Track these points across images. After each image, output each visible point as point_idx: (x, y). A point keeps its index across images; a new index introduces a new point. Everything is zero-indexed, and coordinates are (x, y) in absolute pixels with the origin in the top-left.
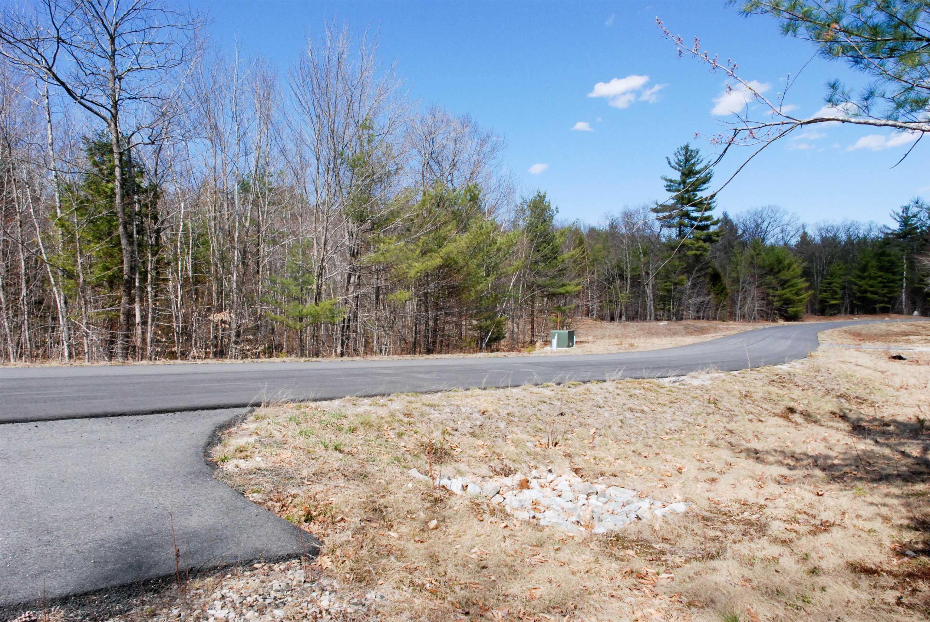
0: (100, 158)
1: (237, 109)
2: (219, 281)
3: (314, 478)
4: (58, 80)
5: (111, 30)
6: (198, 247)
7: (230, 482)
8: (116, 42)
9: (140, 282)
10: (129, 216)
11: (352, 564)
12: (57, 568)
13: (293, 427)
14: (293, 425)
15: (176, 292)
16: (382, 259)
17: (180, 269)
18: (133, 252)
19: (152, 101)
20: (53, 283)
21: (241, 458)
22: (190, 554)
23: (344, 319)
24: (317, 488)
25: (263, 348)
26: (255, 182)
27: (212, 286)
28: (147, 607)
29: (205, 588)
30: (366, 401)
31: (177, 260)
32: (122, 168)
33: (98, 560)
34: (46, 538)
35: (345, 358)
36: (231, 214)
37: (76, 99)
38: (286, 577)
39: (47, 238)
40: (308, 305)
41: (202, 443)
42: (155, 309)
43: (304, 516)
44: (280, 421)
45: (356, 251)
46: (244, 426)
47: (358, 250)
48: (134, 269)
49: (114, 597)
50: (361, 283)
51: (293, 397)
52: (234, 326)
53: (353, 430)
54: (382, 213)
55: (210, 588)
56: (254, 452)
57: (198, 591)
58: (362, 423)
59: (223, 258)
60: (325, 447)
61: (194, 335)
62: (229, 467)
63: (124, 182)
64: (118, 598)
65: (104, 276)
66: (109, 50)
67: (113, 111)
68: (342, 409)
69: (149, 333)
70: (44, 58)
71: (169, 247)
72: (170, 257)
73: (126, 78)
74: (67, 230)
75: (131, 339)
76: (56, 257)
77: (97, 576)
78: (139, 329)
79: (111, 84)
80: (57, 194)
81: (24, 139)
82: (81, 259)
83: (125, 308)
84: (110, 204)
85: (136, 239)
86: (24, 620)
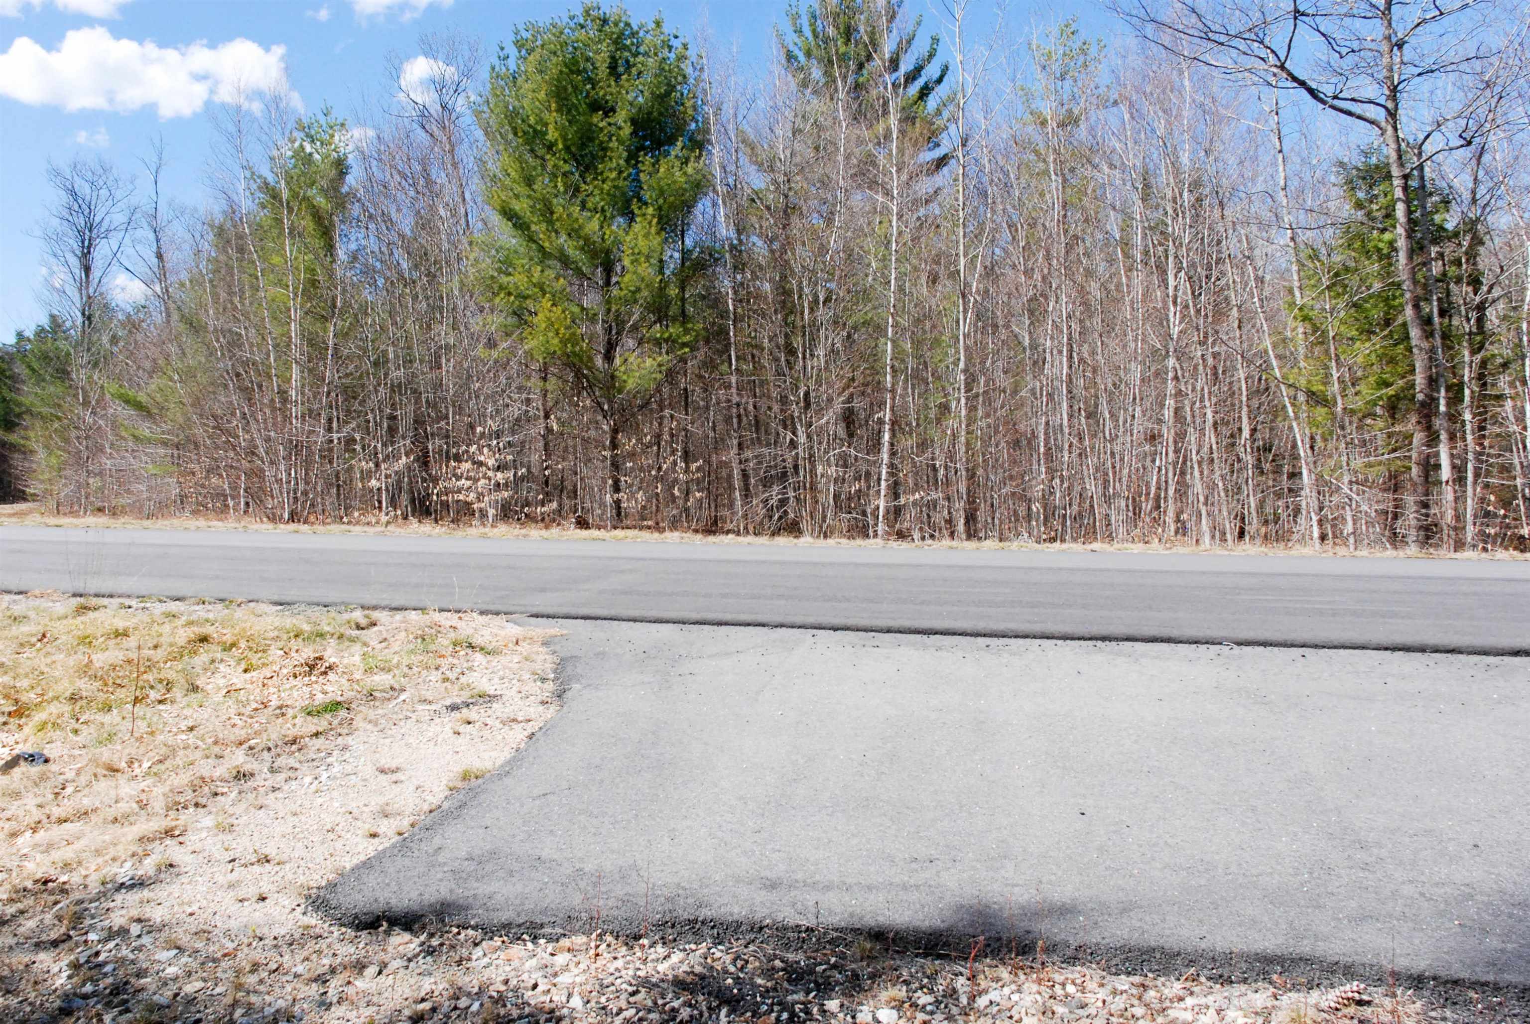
0: (1368, 192)
4: (1295, 79)
9: (1448, 405)
10: (1425, 286)
12: (1390, 915)
15: (1520, 419)
18: (1432, 350)
19: (1464, 66)
20: (1291, 414)
31: (1522, 357)
32: (1408, 202)
33: (1469, 924)
34: (1361, 856)
37: (1325, 103)
39: (1282, 342)
42: (1482, 454)
48: (1436, 381)
63: (1413, 224)
65: (1380, 398)
67: (1390, 105)
69: (1469, 501)
70: (1273, 51)
71: (1506, 337)
72: (1508, 353)
73: (1413, 41)
74: (1314, 325)
75: (1433, 511)
76: (1296, 370)
77: (1473, 954)
78: (1448, 493)
79: (1386, 60)
80: (1295, 268)
81: (1242, 188)
82: (1338, 371)
83: (1420, 453)
84: (1388, 269)
85: (1437, 327)
86: (1350, 995)
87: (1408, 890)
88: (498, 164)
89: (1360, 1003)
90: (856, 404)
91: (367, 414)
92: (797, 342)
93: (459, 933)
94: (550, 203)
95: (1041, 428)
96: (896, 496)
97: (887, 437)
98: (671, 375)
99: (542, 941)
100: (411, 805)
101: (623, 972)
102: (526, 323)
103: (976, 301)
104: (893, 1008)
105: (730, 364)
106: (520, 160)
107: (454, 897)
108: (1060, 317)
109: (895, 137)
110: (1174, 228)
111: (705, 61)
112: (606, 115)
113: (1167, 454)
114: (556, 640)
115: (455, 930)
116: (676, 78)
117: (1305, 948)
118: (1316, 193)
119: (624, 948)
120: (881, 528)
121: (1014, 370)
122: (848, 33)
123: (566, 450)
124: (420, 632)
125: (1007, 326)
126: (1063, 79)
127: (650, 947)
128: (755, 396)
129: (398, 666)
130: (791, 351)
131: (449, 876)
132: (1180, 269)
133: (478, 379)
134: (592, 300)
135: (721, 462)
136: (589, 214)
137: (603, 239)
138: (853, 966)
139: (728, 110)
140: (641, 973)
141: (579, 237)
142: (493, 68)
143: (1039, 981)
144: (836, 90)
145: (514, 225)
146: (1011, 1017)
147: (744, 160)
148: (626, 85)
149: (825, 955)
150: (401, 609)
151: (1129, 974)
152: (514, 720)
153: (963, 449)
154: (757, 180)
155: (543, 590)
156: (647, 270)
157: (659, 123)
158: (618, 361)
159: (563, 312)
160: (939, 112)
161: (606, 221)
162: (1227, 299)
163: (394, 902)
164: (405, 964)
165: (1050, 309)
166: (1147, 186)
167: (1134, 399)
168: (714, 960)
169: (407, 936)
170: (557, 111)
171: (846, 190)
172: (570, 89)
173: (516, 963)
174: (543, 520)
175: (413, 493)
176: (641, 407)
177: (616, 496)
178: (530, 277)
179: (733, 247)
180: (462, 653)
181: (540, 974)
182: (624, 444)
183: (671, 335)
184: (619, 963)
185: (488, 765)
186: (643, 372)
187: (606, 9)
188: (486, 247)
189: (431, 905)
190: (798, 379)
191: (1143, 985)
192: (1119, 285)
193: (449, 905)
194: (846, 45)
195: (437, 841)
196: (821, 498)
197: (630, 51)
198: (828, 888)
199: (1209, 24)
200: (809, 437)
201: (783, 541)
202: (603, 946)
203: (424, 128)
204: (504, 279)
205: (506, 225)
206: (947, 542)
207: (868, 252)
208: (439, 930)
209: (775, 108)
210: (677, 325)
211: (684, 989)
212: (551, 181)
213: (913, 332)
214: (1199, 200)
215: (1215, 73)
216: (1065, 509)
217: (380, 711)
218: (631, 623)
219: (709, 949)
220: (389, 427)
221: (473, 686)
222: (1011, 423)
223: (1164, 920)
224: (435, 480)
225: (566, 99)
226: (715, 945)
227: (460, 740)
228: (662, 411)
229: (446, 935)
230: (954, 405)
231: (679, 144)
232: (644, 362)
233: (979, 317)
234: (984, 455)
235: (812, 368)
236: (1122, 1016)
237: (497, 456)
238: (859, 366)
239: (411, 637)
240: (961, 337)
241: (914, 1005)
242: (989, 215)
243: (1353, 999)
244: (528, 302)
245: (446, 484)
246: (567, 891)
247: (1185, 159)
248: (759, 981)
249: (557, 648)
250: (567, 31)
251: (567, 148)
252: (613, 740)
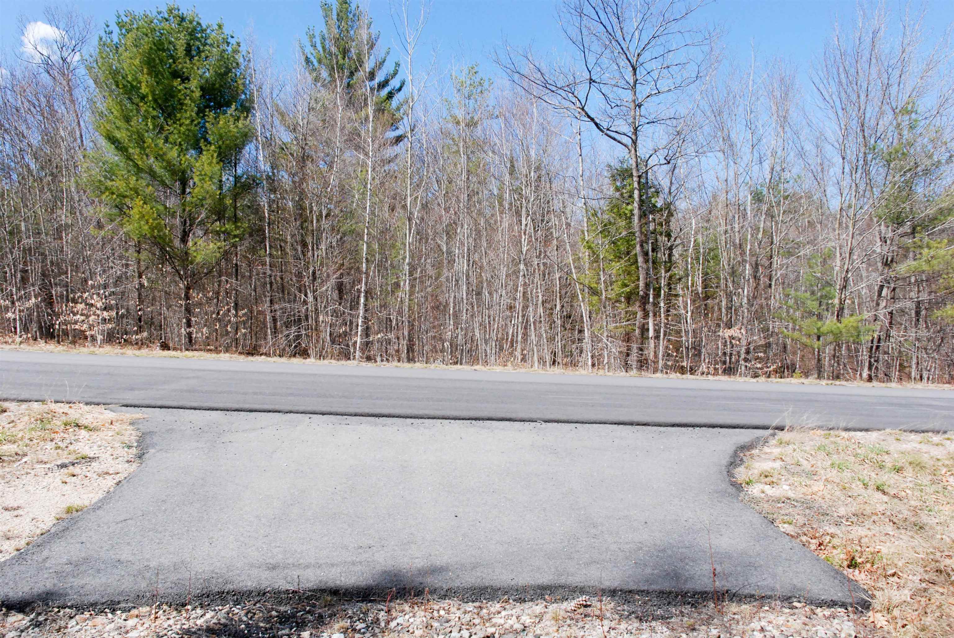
0: (621, 183)
1: (752, 116)
2: (729, 296)
3: (854, 519)
4: (589, 117)
5: (633, 60)
6: (709, 262)
7: (757, 507)
8: (637, 72)
9: (654, 298)
10: (646, 235)
11: (917, 631)
12: (603, 560)
13: (822, 457)
14: (821, 455)
15: (685, 307)
16: (925, 267)
17: (690, 284)
18: (648, 269)
19: (668, 122)
20: (581, 299)
21: (766, 484)
22: (726, 576)
23: (873, 338)
24: (858, 531)
25: (775, 367)
26: (769, 190)
27: (721, 301)
28: (685, 619)
29: (743, 615)
30: (913, 436)
31: (687, 276)
32: (640, 190)
33: (639, 562)
34: (593, 531)
35: (875, 383)
36: (742, 227)
37: (602, 131)
38: (831, 626)
39: (578, 259)
40: (828, 322)
41: (725, 461)
42: (667, 324)
43: (846, 560)
44: (807, 448)
45: (889, 259)
46: (766, 449)
47: (892, 259)
48: (649, 285)
49: (655, 601)
50: (896, 297)
51: (820, 423)
52: (744, 342)
53: (899, 470)
54: (928, 212)
55: (748, 616)
56: (780, 479)
57: (736, 617)
58: (910, 463)
59: (733, 273)
60: (864, 485)
61: (703, 350)
62: (754, 491)
63: (642, 202)
64: (659, 603)
65: (623, 292)
66: (632, 82)
67: (634, 137)
68: (882, 443)
69: (661, 348)
70: (579, 100)
71: (681, 263)
72: (681, 273)
73: (645, 105)
74: (593, 252)
75: (645, 353)
76: (584, 275)
77: (639, 577)
78: (652, 343)
79: (632, 113)
80: (585, 220)
81: (561, 173)
82: (604, 277)
83: (640, 322)
84: (629, 225)
85: (651, 257)
86: (581, 602)
87: (613, 547)
88: (105, 104)
89: (586, 606)
90: (345, 280)
91: (4, 268)
92: (309, 240)
93: (59, 612)
94: (143, 135)
95: (451, 300)
96: (367, 336)
97: (362, 300)
98: (226, 254)
99: (119, 612)
100: (28, 531)
101: (174, 627)
102: (125, 213)
103: (416, 223)
104: (342, 633)
105: (266, 251)
106: (121, 103)
107: (56, 589)
108: (464, 236)
109: (371, 120)
110: (526, 191)
111: (251, 55)
112: (183, 81)
113: (518, 318)
114: (140, 421)
115: (56, 610)
116: (232, 64)
117: (563, 580)
118: (598, 180)
119: (175, 612)
120: (358, 354)
121: (438, 266)
122: (345, 52)
123: (154, 299)
124: (39, 417)
125: (433, 239)
126: (469, 98)
127: (192, 610)
128: (282, 271)
129: (22, 439)
130: (304, 245)
131: (54, 575)
132: (528, 215)
133: (90, 248)
134: (172, 202)
135: (260, 311)
136: (171, 146)
137: (180, 163)
138: (320, 611)
139: (266, 90)
140: (185, 627)
141: (163, 160)
142: (101, 39)
143: (425, 610)
144: (336, 86)
145: (116, 147)
146: (408, 631)
147: (277, 122)
148: (197, 64)
149: (303, 606)
150: (26, 401)
151: (473, 602)
152: (107, 473)
153: (407, 309)
154: (286, 137)
155: (132, 389)
156: (212, 187)
157: (220, 92)
158: (190, 243)
159: (151, 208)
160: (398, 109)
161: (182, 152)
162: (552, 233)
163: (11, 594)
164: (19, 634)
165: (458, 231)
166: (513, 166)
167: (502, 285)
168: (233, 615)
169: (20, 616)
170: (148, 74)
171: (341, 149)
172: (157, 61)
173: (99, 627)
174: (137, 344)
175: (41, 323)
176: (207, 274)
177: (188, 330)
178: (128, 184)
179: (268, 177)
180: (71, 430)
181: (116, 633)
182: (194, 297)
183: (226, 229)
184: (171, 622)
185: (87, 503)
186: (208, 252)
187: (183, 11)
188: (96, 161)
189: (39, 595)
190: (308, 263)
191: (480, 607)
192: (496, 222)
193: (52, 594)
194: (344, 59)
195: (46, 553)
196: (322, 335)
197: (200, 41)
198: (307, 567)
199: (546, 79)
200: (315, 299)
201: (297, 361)
202: (161, 612)
203: (49, 73)
204: (109, 183)
205: (110, 147)
206: (395, 363)
207: (353, 188)
208: (45, 610)
209: (297, 92)
210: (231, 223)
211: (213, 634)
212: (143, 121)
213: (379, 239)
214: (539, 177)
215: (550, 107)
216: (463, 346)
217: (7, 470)
218: (192, 411)
219: (231, 608)
220: (22, 278)
221: (78, 451)
222: (435, 297)
223: (493, 572)
224: (58, 315)
225: (154, 67)
226: (235, 605)
227: (66, 487)
228: (220, 277)
229: (49, 614)
230: (402, 284)
231: (233, 107)
232: (209, 245)
233: (418, 233)
234: (419, 313)
235: (318, 256)
236: (468, 624)
237: (104, 300)
238: (346, 257)
239: (33, 419)
240: (407, 244)
241: (354, 630)
242: (425, 174)
243: (582, 604)
244: (126, 200)
245: (66, 318)
246: (138, 580)
247: (533, 153)
248: (262, 625)
249: (140, 426)
250: (155, 21)
251: (155, 100)
252: (175, 484)
